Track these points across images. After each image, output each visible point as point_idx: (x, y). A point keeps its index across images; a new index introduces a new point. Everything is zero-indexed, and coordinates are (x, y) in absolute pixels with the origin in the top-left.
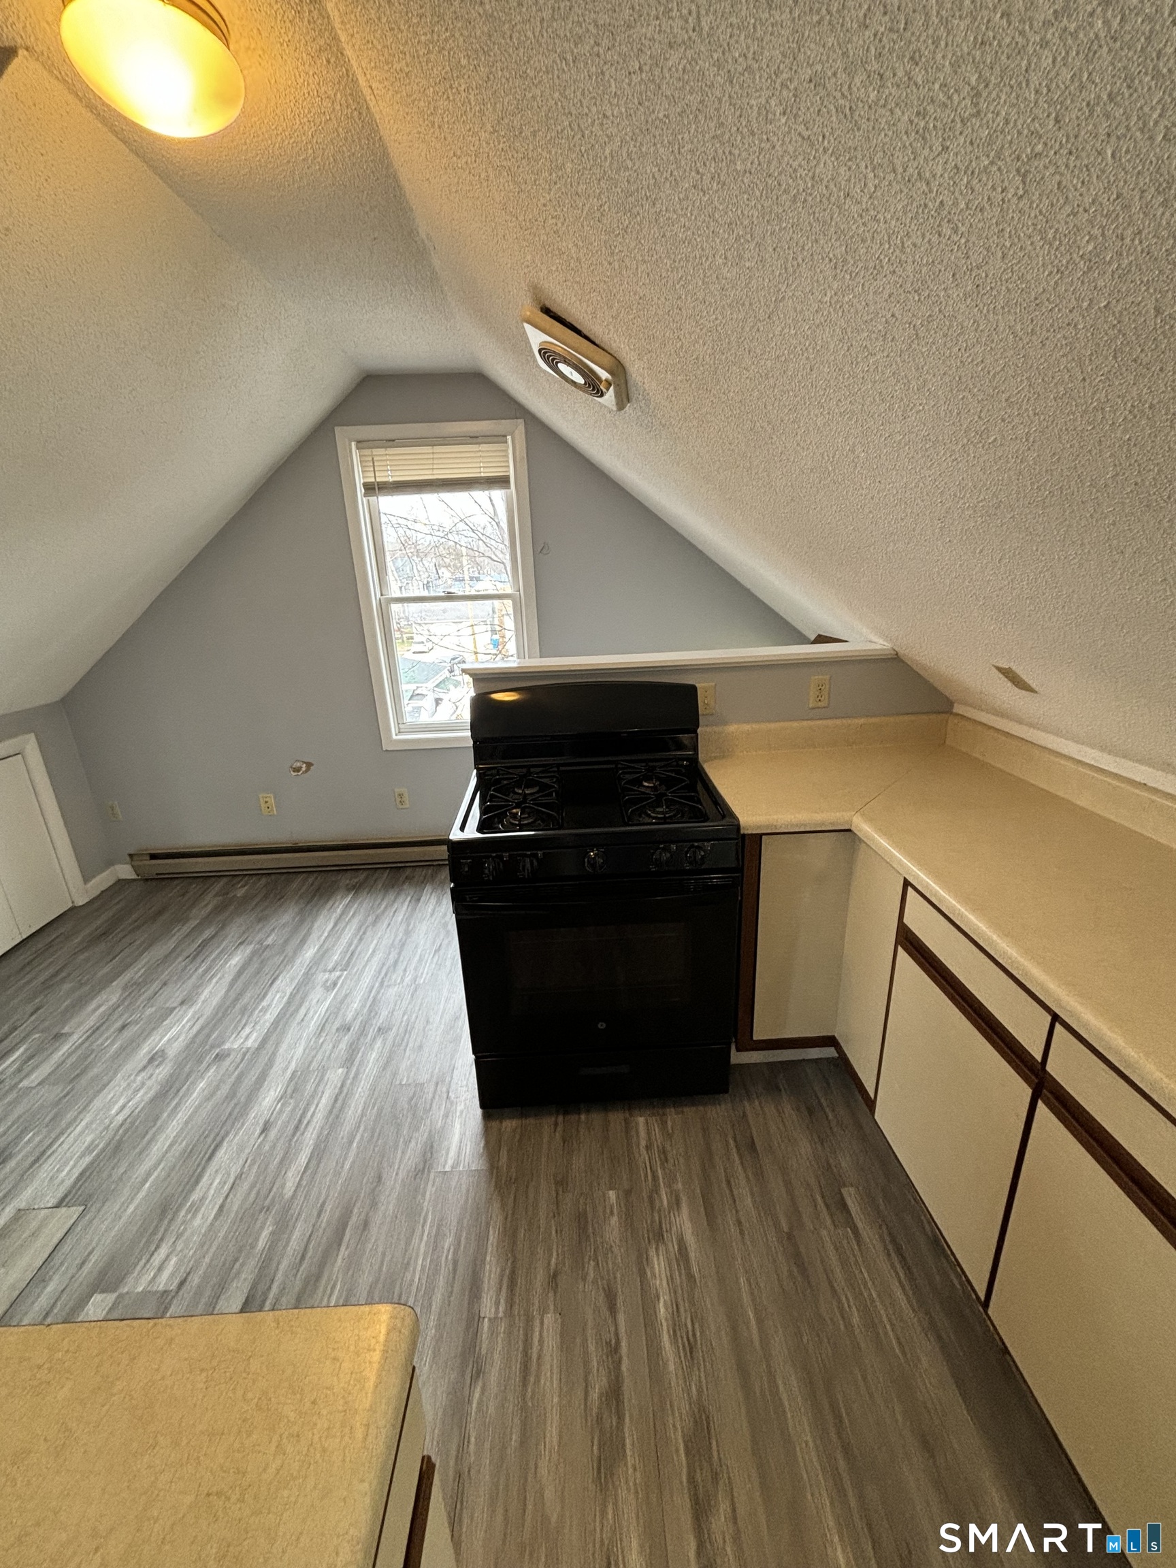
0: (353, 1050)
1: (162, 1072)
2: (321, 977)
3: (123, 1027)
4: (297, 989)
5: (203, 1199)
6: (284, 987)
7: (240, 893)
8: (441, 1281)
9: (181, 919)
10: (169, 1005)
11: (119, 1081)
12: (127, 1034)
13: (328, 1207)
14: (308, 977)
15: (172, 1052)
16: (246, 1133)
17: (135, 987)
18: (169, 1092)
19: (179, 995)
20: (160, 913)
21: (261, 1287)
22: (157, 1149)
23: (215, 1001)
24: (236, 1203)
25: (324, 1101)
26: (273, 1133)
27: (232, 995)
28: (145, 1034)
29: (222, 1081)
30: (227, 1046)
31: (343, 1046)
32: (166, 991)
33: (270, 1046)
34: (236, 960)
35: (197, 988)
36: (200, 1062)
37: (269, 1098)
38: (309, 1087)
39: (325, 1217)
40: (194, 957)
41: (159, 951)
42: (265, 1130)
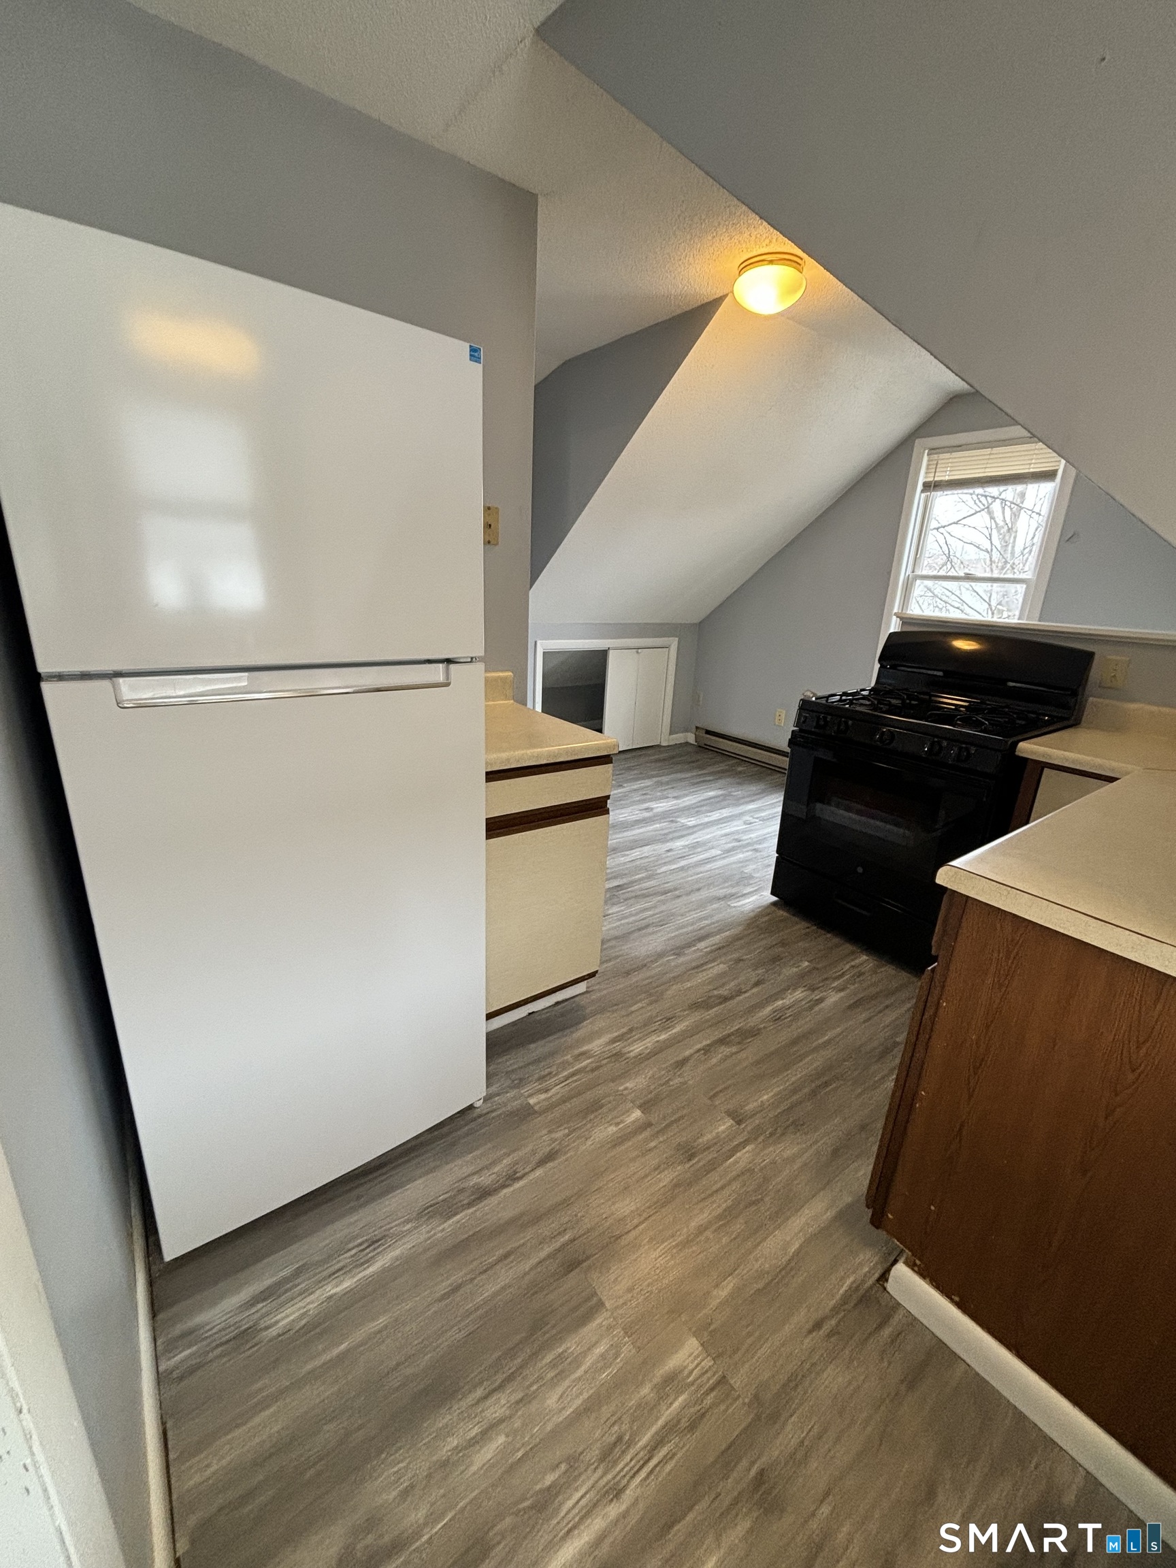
0: (733, 849)
1: (647, 814)
2: (747, 818)
3: (645, 794)
4: (730, 817)
5: (628, 855)
6: (725, 812)
7: (740, 769)
8: (690, 928)
9: (701, 768)
10: (669, 795)
11: (629, 810)
12: (645, 797)
13: (669, 884)
14: (742, 814)
15: (655, 811)
16: (661, 848)
17: (661, 784)
18: (644, 821)
19: (676, 795)
20: (693, 762)
21: (626, 886)
22: (625, 834)
23: (687, 803)
24: (638, 863)
25: (701, 856)
26: (669, 854)
27: (699, 804)
28: (650, 800)
29: (666, 828)
30: (678, 820)
31: (730, 845)
32: (670, 791)
33: (695, 829)
34: (712, 794)
35: (686, 795)
36: (665, 818)
37: (679, 843)
38: (699, 850)
39: (666, 885)
40: (694, 784)
41: (679, 776)
42: (668, 851)
